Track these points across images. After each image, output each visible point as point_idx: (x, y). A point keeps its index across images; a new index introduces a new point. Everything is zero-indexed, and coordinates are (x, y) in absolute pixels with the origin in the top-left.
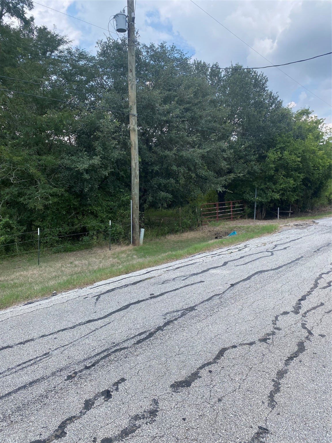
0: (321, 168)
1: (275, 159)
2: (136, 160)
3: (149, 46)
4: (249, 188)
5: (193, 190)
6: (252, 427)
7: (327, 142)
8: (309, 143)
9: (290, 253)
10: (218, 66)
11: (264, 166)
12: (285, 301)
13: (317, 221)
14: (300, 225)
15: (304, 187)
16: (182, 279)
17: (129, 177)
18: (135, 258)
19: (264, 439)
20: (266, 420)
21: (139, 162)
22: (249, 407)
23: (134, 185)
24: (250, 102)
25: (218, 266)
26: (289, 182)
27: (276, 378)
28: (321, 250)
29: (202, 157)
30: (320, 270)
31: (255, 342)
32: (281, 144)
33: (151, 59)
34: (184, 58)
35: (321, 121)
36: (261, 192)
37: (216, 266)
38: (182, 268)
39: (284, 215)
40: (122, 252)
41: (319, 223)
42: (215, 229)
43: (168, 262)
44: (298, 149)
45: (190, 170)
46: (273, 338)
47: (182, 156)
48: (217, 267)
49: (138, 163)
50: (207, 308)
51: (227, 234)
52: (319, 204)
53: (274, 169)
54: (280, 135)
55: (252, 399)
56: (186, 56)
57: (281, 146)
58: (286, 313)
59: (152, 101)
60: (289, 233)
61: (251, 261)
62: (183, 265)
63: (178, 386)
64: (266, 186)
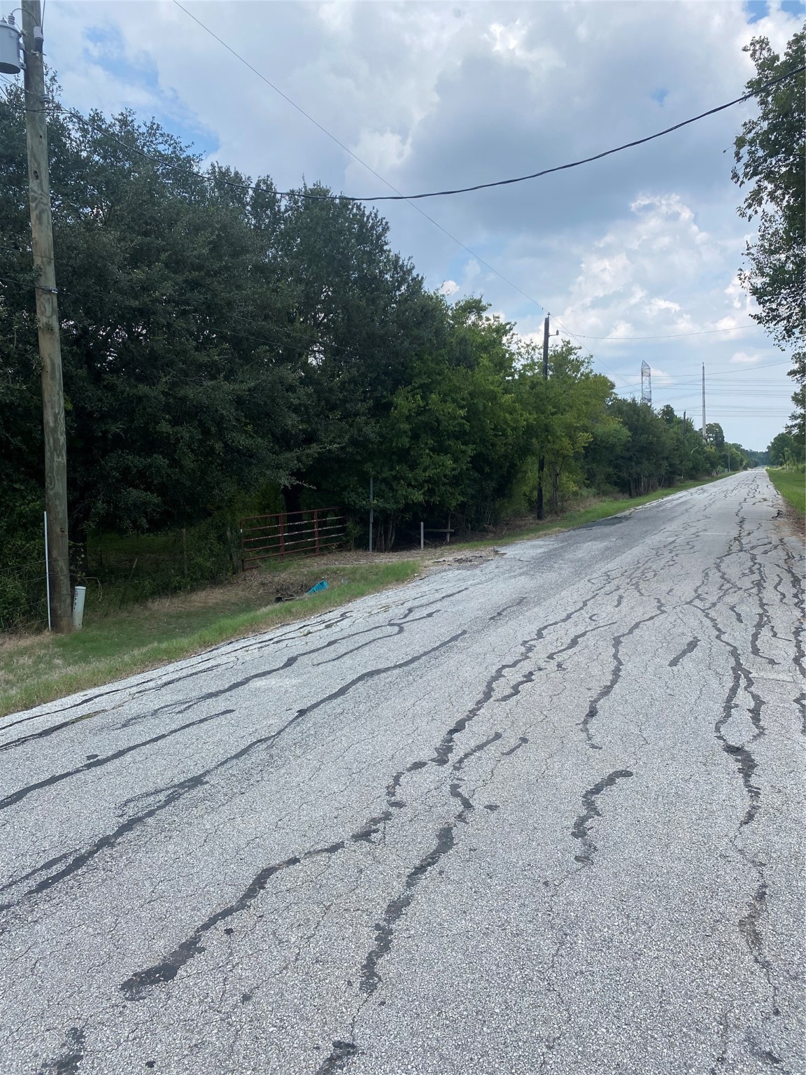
0: (509, 431)
1: (409, 410)
2: (56, 405)
3: (86, 118)
4: (356, 478)
5: (218, 484)
6: (318, 1048)
7: (521, 376)
8: (484, 377)
9: (439, 625)
10: (272, 184)
11: (386, 427)
12: (419, 738)
13: (502, 550)
14: (467, 560)
15: (476, 475)
16: (177, 710)
17: (39, 450)
18: (57, 667)
19: (345, 1069)
20: (352, 1025)
21: (67, 413)
22: (317, 1000)
23: (52, 472)
24: (349, 276)
25: (274, 668)
26: (443, 464)
27: (385, 920)
28: (504, 613)
29: (236, 402)
30: (499, 659)
31: (343, 842)
32: (424, 377)
33: (95, 149)
34: (182, 157)
35: (508, 327)
36: (383, 486)
37: (267, 669)
38: (181, 682)
39: (437, 539)
40: (22, 652)
41: (505, 554)
42: (276, 579)
43: (146, 669)
44: (460, 389)
45: (206, 432)
46: (385, 828)
47: (184, 399)
48: (270, 672)
49: (63, 415)
50: (234, 775)
51: (305, 588)
52: (509, 511)
53: (410, 433)
54: (419, 356)
55: (324, 980)
56: (189, 152)
57: (422, 382)
58: (418, 765)
59: (100, 257)
60: (441, 578)
61: (351, 651)
62: (185, 675)
63: (142, 983)
64: (394, 473)
